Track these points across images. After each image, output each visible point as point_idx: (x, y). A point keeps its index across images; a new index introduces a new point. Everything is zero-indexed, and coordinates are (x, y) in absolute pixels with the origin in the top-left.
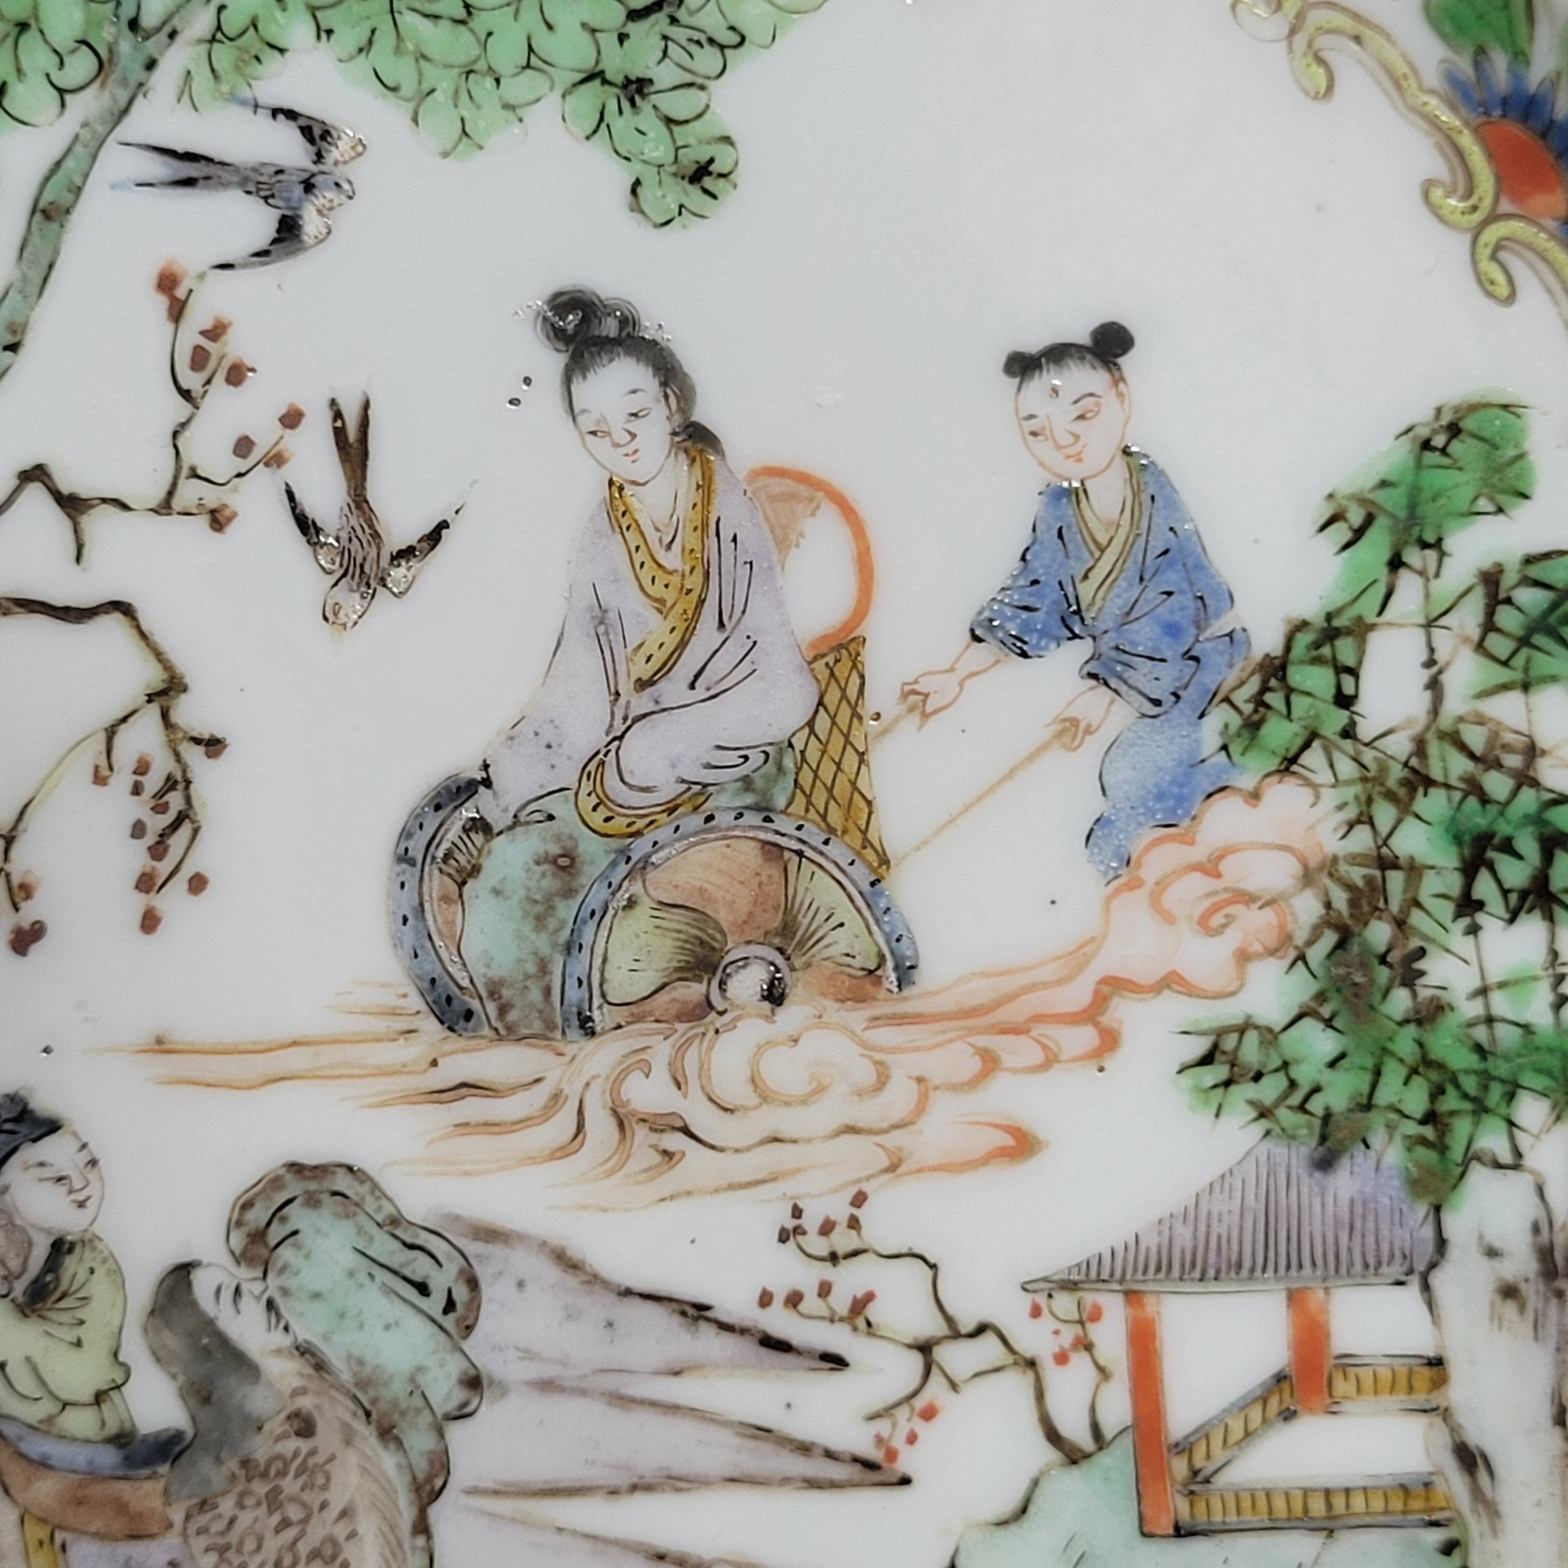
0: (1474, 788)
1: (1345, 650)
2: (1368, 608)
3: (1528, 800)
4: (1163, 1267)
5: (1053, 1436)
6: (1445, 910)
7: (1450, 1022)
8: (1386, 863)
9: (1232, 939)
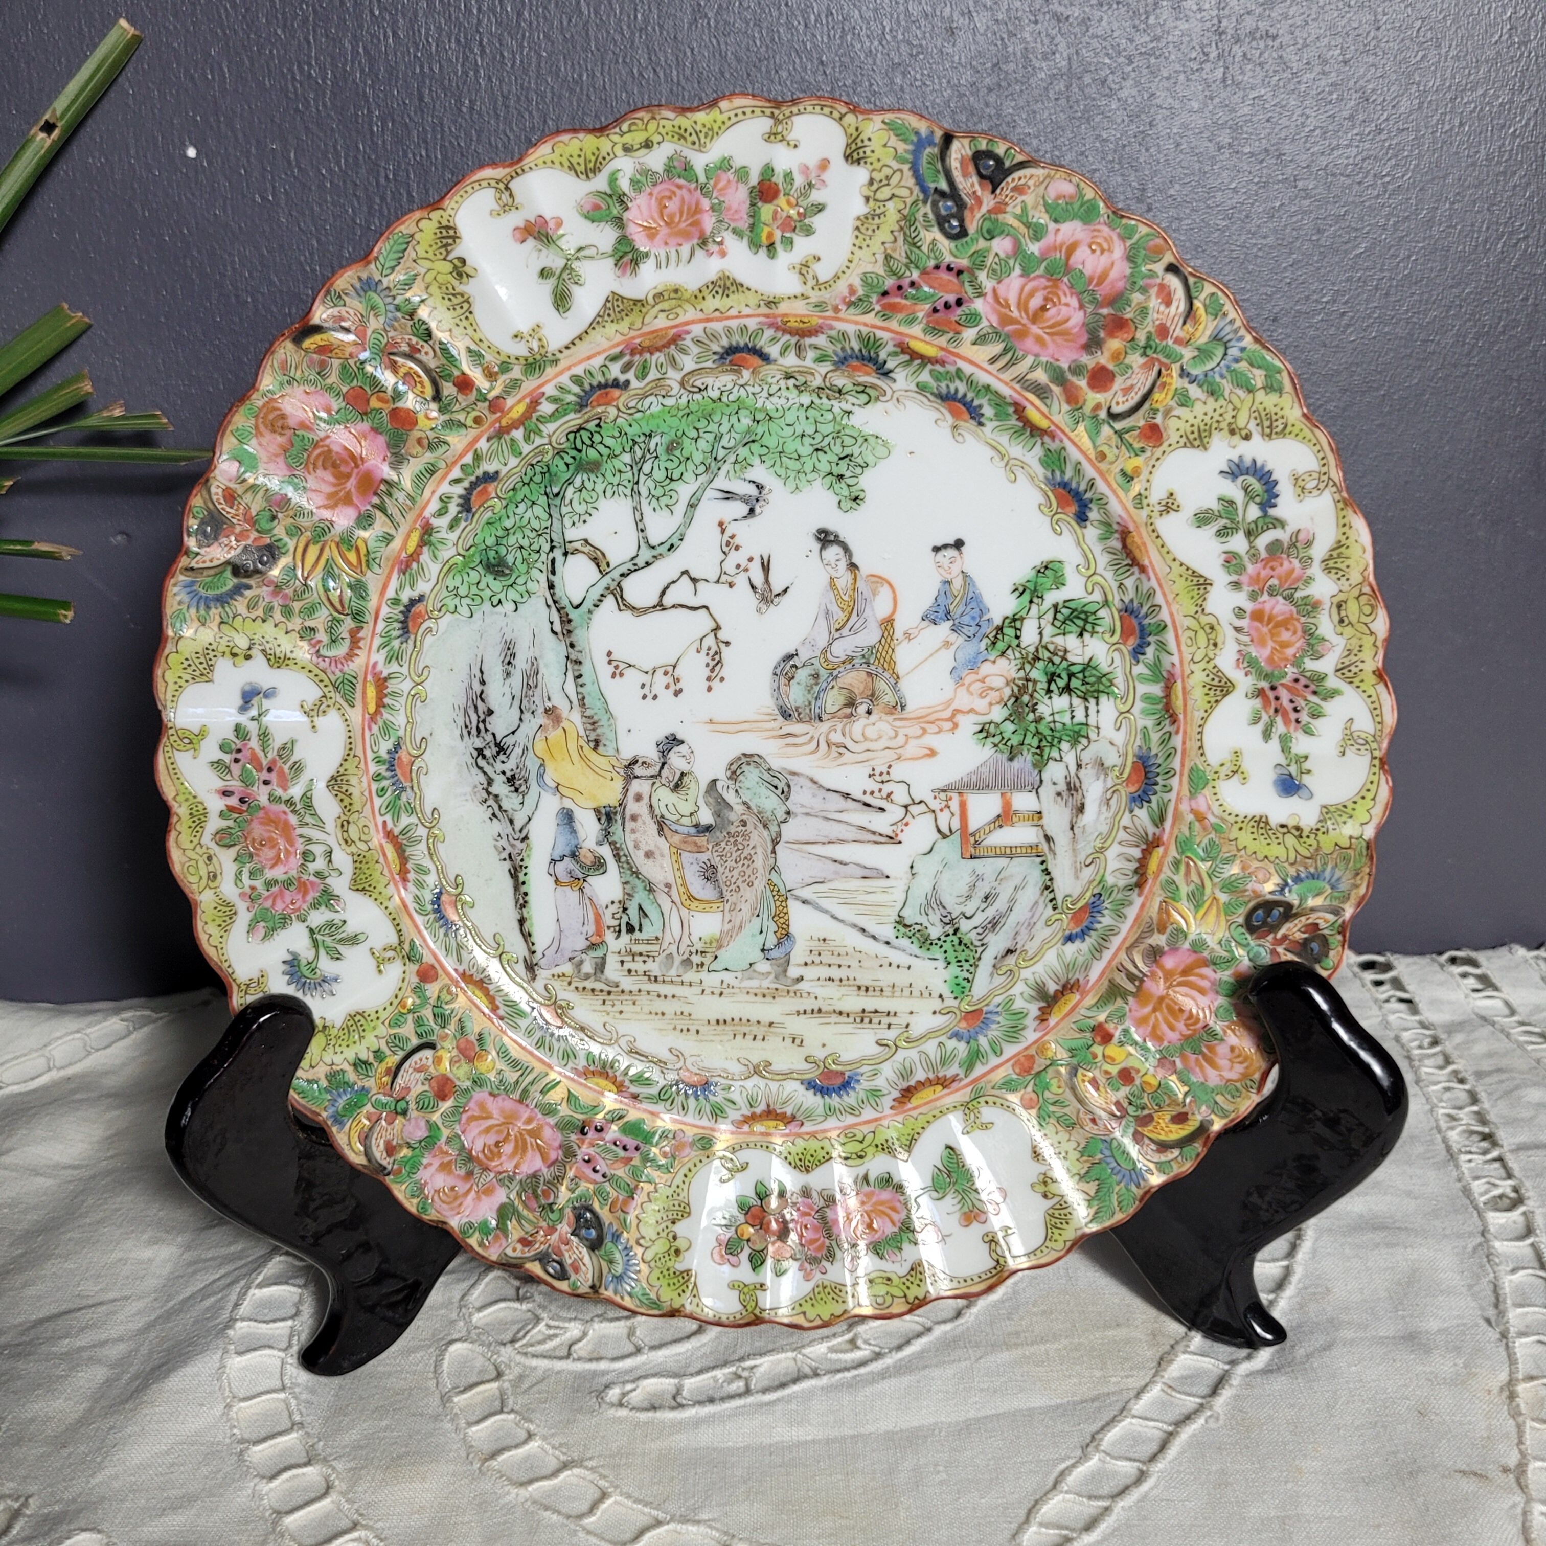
0: (1051, 661)
1: (1018, 624)
2: (1023, 613)
3: (1065, 664)
4: (968, 786)
5: (939, 831)
6: (1043, 693)
7: (1044, 722)
8: (1028, 680)
9: (987, 700)
